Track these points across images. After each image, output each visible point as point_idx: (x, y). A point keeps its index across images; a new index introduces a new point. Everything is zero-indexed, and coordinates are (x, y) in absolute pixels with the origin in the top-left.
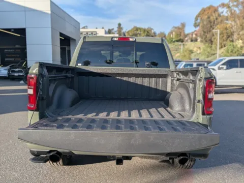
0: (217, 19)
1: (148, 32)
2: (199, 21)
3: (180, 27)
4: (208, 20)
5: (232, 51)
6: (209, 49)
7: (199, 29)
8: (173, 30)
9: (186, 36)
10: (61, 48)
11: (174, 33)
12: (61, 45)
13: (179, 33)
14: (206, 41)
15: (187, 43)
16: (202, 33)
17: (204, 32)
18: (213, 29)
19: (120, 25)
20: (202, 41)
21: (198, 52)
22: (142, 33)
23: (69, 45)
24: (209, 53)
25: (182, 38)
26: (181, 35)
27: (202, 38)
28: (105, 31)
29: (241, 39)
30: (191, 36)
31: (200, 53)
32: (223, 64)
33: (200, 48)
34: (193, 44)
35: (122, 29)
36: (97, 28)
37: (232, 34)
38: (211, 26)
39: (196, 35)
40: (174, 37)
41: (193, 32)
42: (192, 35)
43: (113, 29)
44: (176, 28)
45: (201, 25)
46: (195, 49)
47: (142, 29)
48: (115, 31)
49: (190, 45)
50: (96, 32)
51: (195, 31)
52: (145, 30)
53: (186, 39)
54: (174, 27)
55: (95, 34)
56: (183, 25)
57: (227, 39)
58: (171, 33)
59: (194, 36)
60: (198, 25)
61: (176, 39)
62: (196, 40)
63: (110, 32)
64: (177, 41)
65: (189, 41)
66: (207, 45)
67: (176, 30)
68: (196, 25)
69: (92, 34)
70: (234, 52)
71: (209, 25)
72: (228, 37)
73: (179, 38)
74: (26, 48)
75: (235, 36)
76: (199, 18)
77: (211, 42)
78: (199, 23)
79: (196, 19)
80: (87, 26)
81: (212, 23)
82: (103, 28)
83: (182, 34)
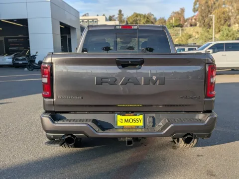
0: (215, 4)
1: (148, 18)
2: (197, 6)
3: (180, 12)
4: (206, 4)
5: (227, 35)
6: (206, 34)
7: (198, 15)
8: (172, 15)
9: (185, 21)
10: (62, 37)
11: (173, 18)
12: (61, 34)
13: (178, 18)
14: (204, 26)
15: (186, 28)
16: (201, 18)
17: (203, 17)
18: (211, 13)
19: (120, 11)
20: (200, 26)
21: (196, 37)
22: (142, 19)
23: (69, 33)
24: (206, 37)
25: (181, 23)
26: (180, 20)
27: (200, 23)
28: (106, 18)
29: (238, 23)
30: (190, 20)
31: (198, 38)
32: (209, 49)
33: (198, 33)
34: (192, 28)
35: (122, 15)
36: (98, 15)
37: (229, 18)
38: (209, 11)
39: (195, 19)
40: (173, 22)
41: (192, 17)
42: (192, 20)
43: (114, 16)
44: (175, 13)
45: (199, 10)
46: (194, 34)
47: (142, 15)
48: (116, 18)
49: (189, 30)
50: (97, 19)
51: (194, 16)
52: (144, 16)
53: (186, 24)
54: (173, 12)
55: (96, 22)
56: (183, 10)
57: (224, 24)
58: (171, 18)
59: (193, 21)
60: (197, 10)
61: (175, 24)
62: (195, 25)
63: (111, 19)
64: (176, 26)
65: (189, 25)
66: (204, 29)
67: (175, 15)
68: (195, 10)
69: (93, 21)
70: (229, 35)
71: (207, 10)
72: (226, 21)
73: (178, 24)
74: (28, 38)
75: (232, 20)
76: (198, 3)
77: (210, 26)
78: (198, 8)
79: (195, 4)
80: (88, 14)
81: (210, 8)
82: (104, 15)
83: (182, 19)
